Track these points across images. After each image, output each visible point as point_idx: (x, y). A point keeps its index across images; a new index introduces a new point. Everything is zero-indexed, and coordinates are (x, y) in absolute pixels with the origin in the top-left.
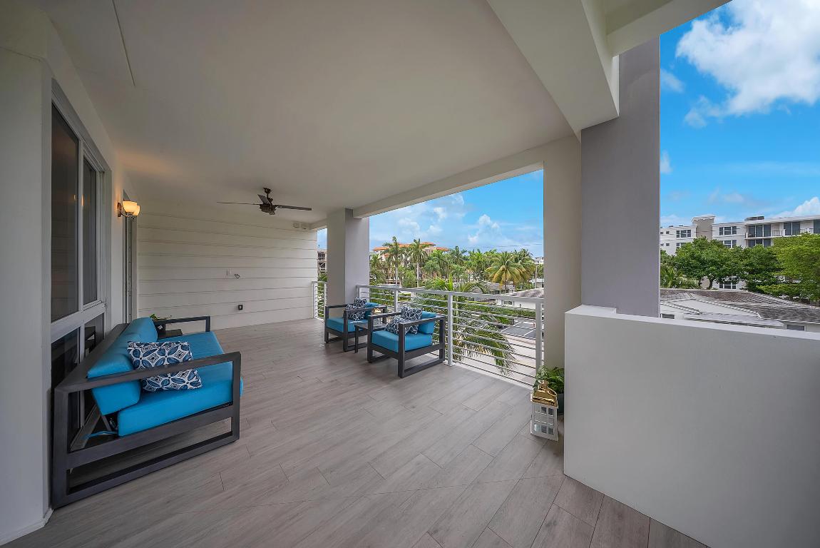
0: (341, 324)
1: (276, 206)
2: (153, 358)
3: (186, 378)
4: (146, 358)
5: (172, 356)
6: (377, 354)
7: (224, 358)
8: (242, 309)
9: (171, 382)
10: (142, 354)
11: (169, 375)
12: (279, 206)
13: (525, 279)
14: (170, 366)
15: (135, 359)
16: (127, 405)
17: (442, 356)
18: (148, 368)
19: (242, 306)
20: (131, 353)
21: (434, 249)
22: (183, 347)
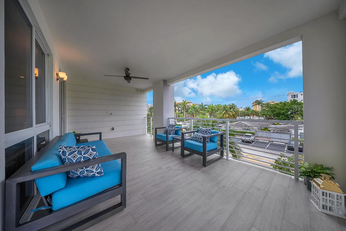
0: (165, 137)
1: (132, 77)
2: (74, 157)
3: (95, 170)
4: (70, 157)
5: (86, 155)
6: (186, 152)
7: (117, 156)
8: (114, 130)
9: (86, 172)
10: (67, 154)
11: (84, 168)
12: (133, 77)
13: (234, 117)
14: (85, 161)
15: (63, 157)
16: (58, 189)
17: (222, 154)
18: (72, 164)
19: (114, 128)
20: (61, 153)
21: (191, 104)
22: (92, 149)
